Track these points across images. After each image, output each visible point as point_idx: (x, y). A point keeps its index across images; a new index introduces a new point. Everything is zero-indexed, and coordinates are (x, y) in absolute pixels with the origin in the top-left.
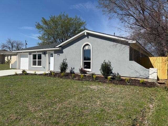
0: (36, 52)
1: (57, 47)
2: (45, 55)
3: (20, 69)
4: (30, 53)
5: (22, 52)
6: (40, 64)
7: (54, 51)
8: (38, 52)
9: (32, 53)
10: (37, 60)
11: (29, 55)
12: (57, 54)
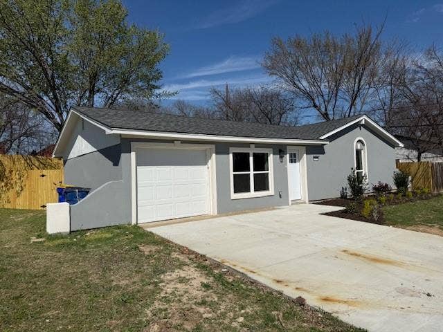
0: (253, 146)
1: (322, 138)
2: (281, 157)
4: (221, 148)
5: (172, 141)
6: (262, 184)
7: (305, 147)
8: (258, 145)
9: (231, 148)
10: (252, 173)
11: (216, 154)
12: (312, 156)
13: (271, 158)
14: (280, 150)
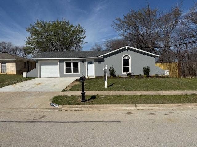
0: (72, 60)
1: (100, 56)
2: (83, 63)
3: (40, 78)
4: (61, 61)
5: (47, 60)
7: (94, 60)
8: (74, 60)
9: (64, 61)
10: (72, 67)
11: (60, 62)
12: (98, 62)
13: (79, 63)
14: (83, 61)
